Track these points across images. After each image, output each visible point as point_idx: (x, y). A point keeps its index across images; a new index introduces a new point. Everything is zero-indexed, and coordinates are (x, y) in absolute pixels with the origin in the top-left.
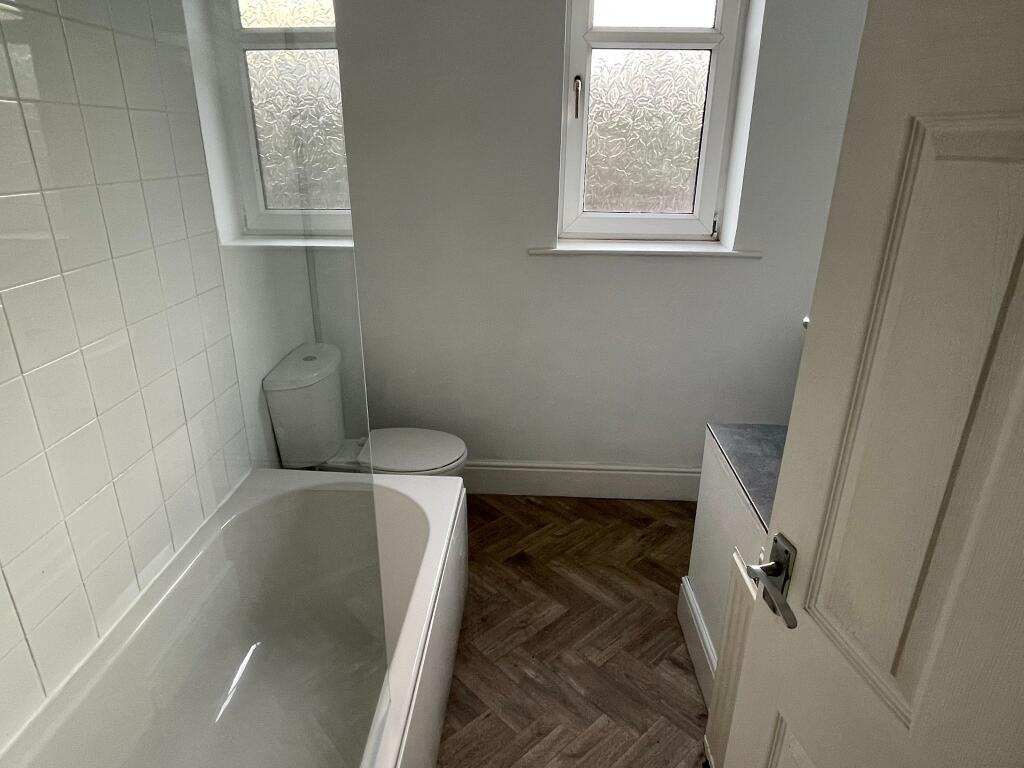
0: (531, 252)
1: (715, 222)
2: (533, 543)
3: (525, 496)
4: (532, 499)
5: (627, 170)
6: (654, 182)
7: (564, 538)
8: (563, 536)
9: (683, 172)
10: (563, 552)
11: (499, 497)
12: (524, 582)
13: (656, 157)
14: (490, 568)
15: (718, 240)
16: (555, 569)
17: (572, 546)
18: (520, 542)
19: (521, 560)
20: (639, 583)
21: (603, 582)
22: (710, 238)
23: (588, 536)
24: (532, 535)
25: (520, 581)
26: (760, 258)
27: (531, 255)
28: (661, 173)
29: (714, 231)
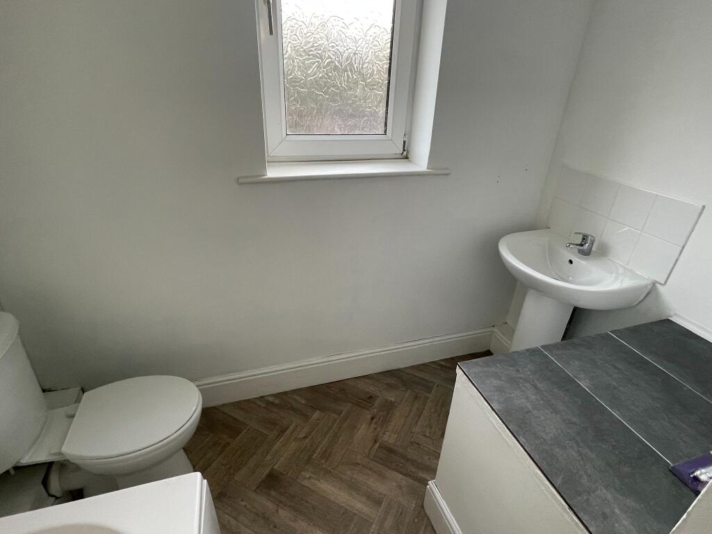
0: (240, 181)
1: (404, 142)
2: (281, 454)
3: (262, 397)
4: (271, 399)
5: (326, 93)
6: (351, 105)
7: (307, 440)
8: (305, 437)
9: (376, 95)
10: (310, 458)
11: (239, 405)
12: (281, 511)
13: (350, 80)
14: (243, 503)
15: (407, 158)
16: (306, 483)
17: (317, 448)
18: (269, 457)
19: (273, 481)
20: (382, 476)
21: (352, 487)
22: (400, 156)
23: (328, 430)
24: (278, 445)
25: (277, 511)
26: (447, 175)
27: (240, 184)
28: (356, 97)
29: (404, 150)
